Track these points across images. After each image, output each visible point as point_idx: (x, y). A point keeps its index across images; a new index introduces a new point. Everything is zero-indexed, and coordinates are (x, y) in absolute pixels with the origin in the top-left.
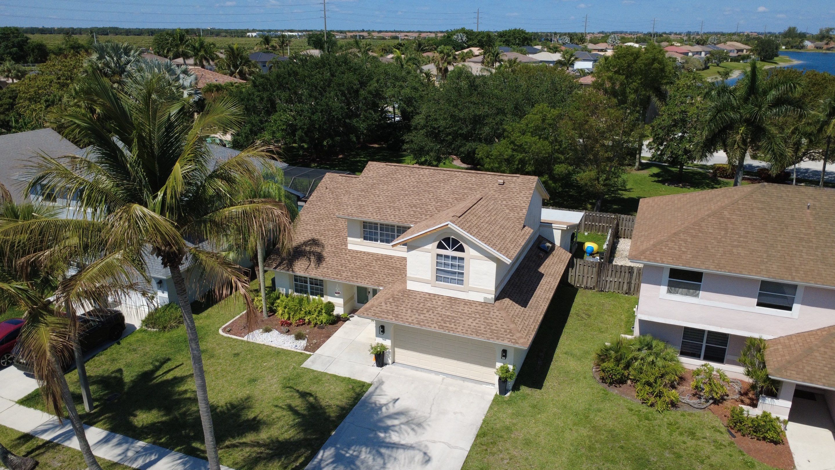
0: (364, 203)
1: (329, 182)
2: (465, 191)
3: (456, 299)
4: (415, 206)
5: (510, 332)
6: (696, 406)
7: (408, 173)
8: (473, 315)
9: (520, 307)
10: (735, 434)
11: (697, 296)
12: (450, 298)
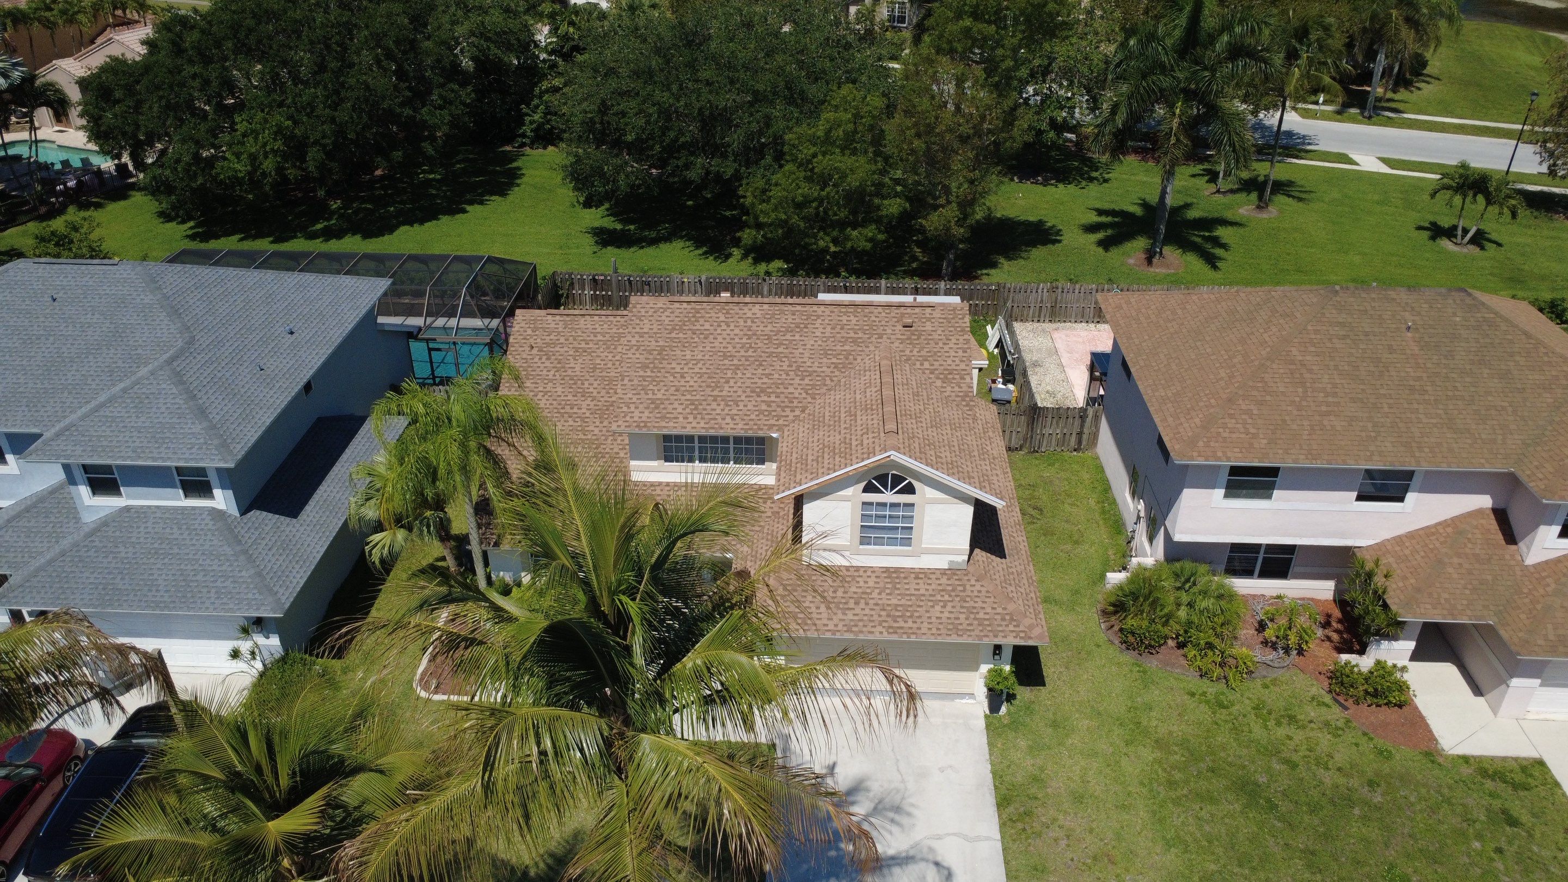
2: (847, 347)
3: (897, 570)
4: (763, 391)
5: (1012, 619)
6: (1276, 665)
8: (939, 597)
9: (999, 559)
10: (1346, 703)
11: (1269, 497)
12: (887, 570)
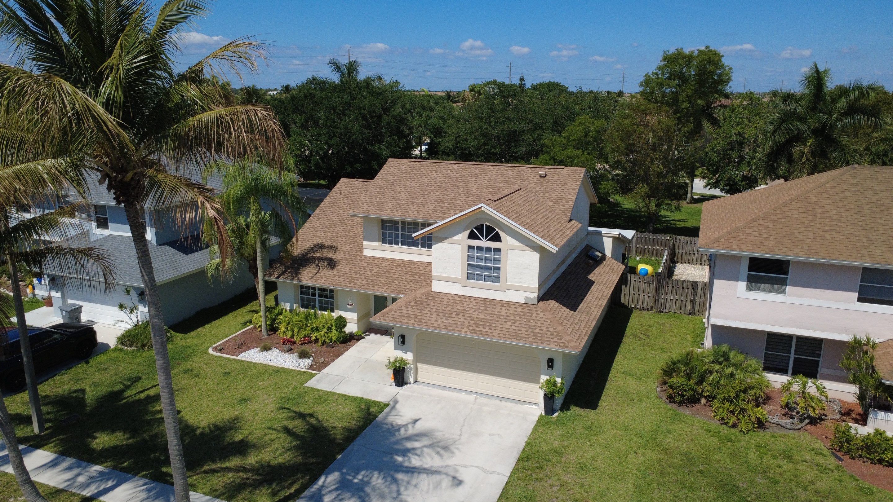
0: (383, 200)
1: (343, 188)
2: (501, 185)
3: (491, 300)
4: (441, 201)
5: (558, 335)
6: (788, 427)
7: (435, 169)
8: (512, 318)
9: (569, 310)
10: (842, 457)
11: (783, 292)
12: (484, 300)
